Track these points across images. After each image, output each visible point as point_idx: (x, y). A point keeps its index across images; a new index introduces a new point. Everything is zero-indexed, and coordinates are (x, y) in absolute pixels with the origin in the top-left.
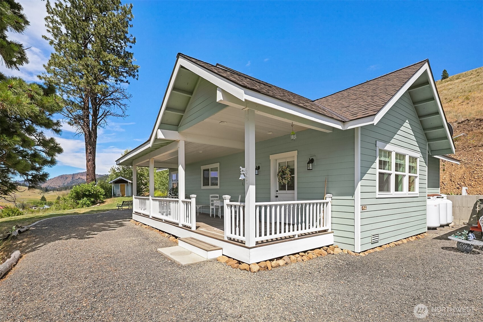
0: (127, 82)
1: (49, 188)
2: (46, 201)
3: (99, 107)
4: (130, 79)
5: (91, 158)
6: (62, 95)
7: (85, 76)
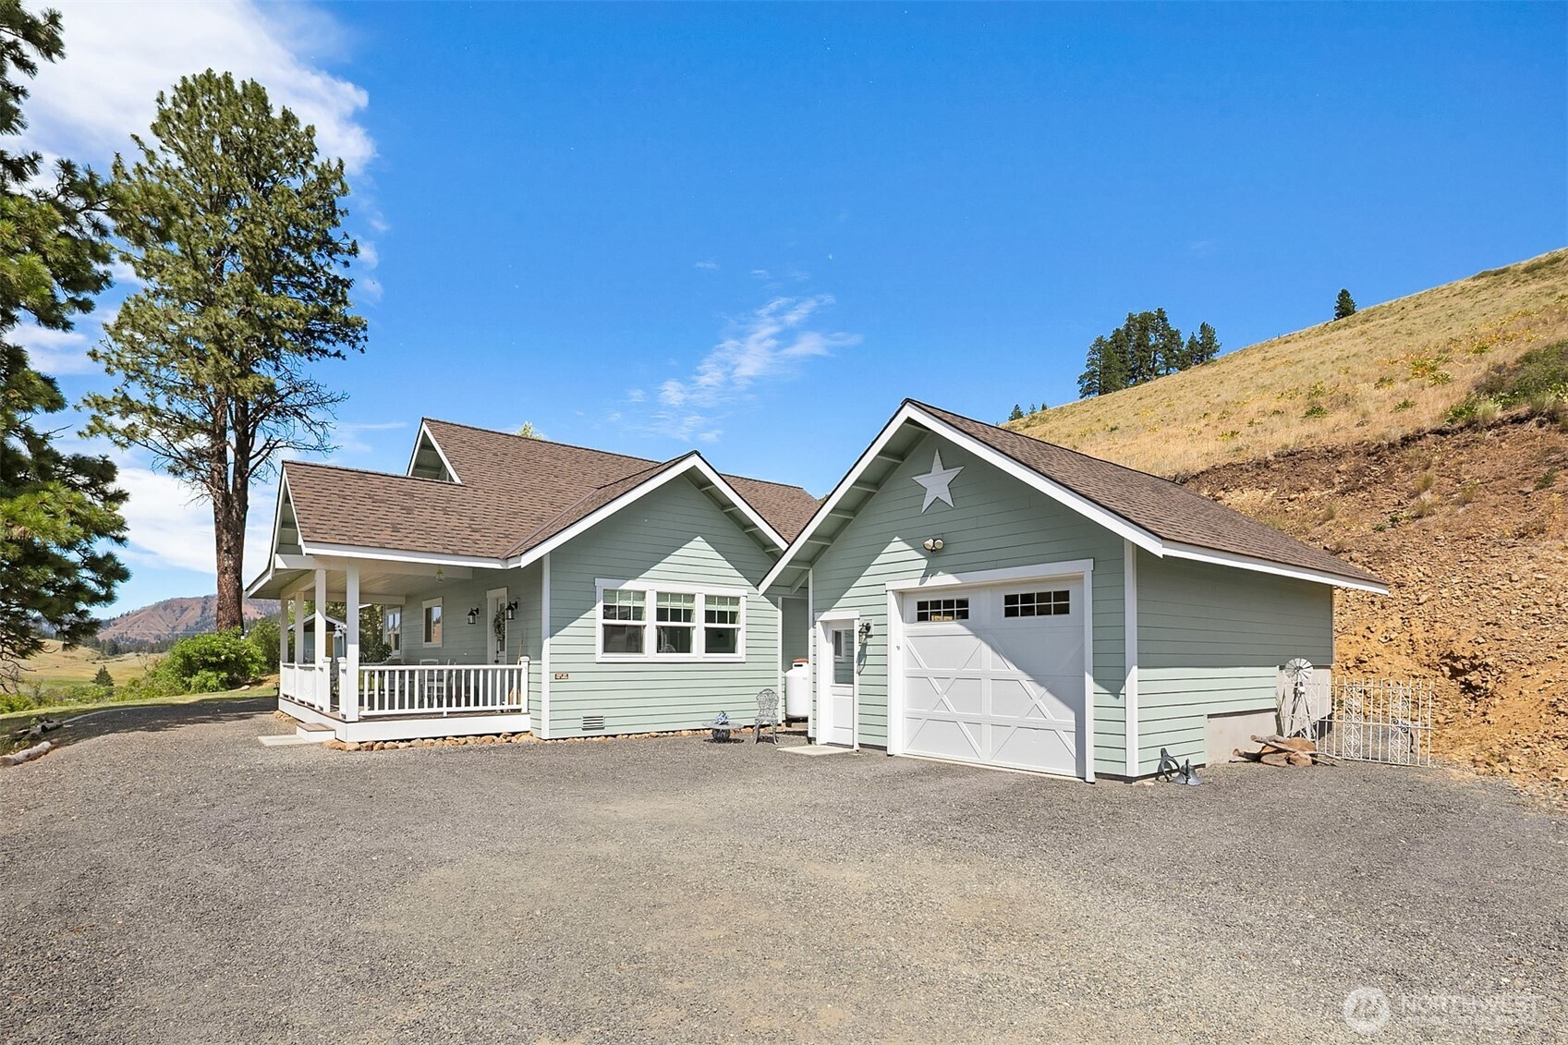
0: (337, 354)
1: (122, 643)
2: (112, 685)
3: (255, 427)
4: (343, 347)
5: (229, 563)
6: (153, 397)
7: (211, 357)
